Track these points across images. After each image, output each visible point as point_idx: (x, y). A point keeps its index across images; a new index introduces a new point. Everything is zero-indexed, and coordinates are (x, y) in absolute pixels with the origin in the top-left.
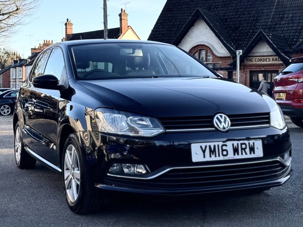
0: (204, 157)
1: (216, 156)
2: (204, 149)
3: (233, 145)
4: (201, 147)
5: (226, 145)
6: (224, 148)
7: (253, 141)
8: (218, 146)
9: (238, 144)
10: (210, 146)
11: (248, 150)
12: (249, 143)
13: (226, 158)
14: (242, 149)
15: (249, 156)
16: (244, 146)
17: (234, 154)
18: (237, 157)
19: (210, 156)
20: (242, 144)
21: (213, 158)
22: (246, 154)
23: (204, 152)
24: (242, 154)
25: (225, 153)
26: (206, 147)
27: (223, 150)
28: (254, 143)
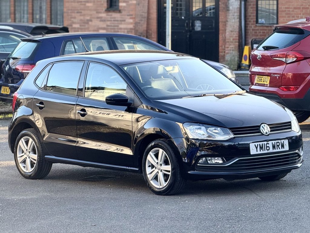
0: (257, 151)
1: (263, 151)
2: (256, 146)
3: (272, 143)
4: (255, 145)
5: (268, 144)
6: (268, 145)
7: (283, 140)
8: (264, 144)
9: (275, 143)
10: (260, 144)
11: (280, 146)
12: (281, 142)
13: (269, 151)
14: (277, 146)
15: (281, 150)
16: (278, 144)
17: (273, 149)
18: (274, 151)
19: (260, 151)
20: (277, 143)
21: (262, 152)
22: (279, 149)
23: (257, 148)
24: (277, 149)
25: (268, 148)
26: (258, 145)
27: (267, 147)
28: (283, 142)
